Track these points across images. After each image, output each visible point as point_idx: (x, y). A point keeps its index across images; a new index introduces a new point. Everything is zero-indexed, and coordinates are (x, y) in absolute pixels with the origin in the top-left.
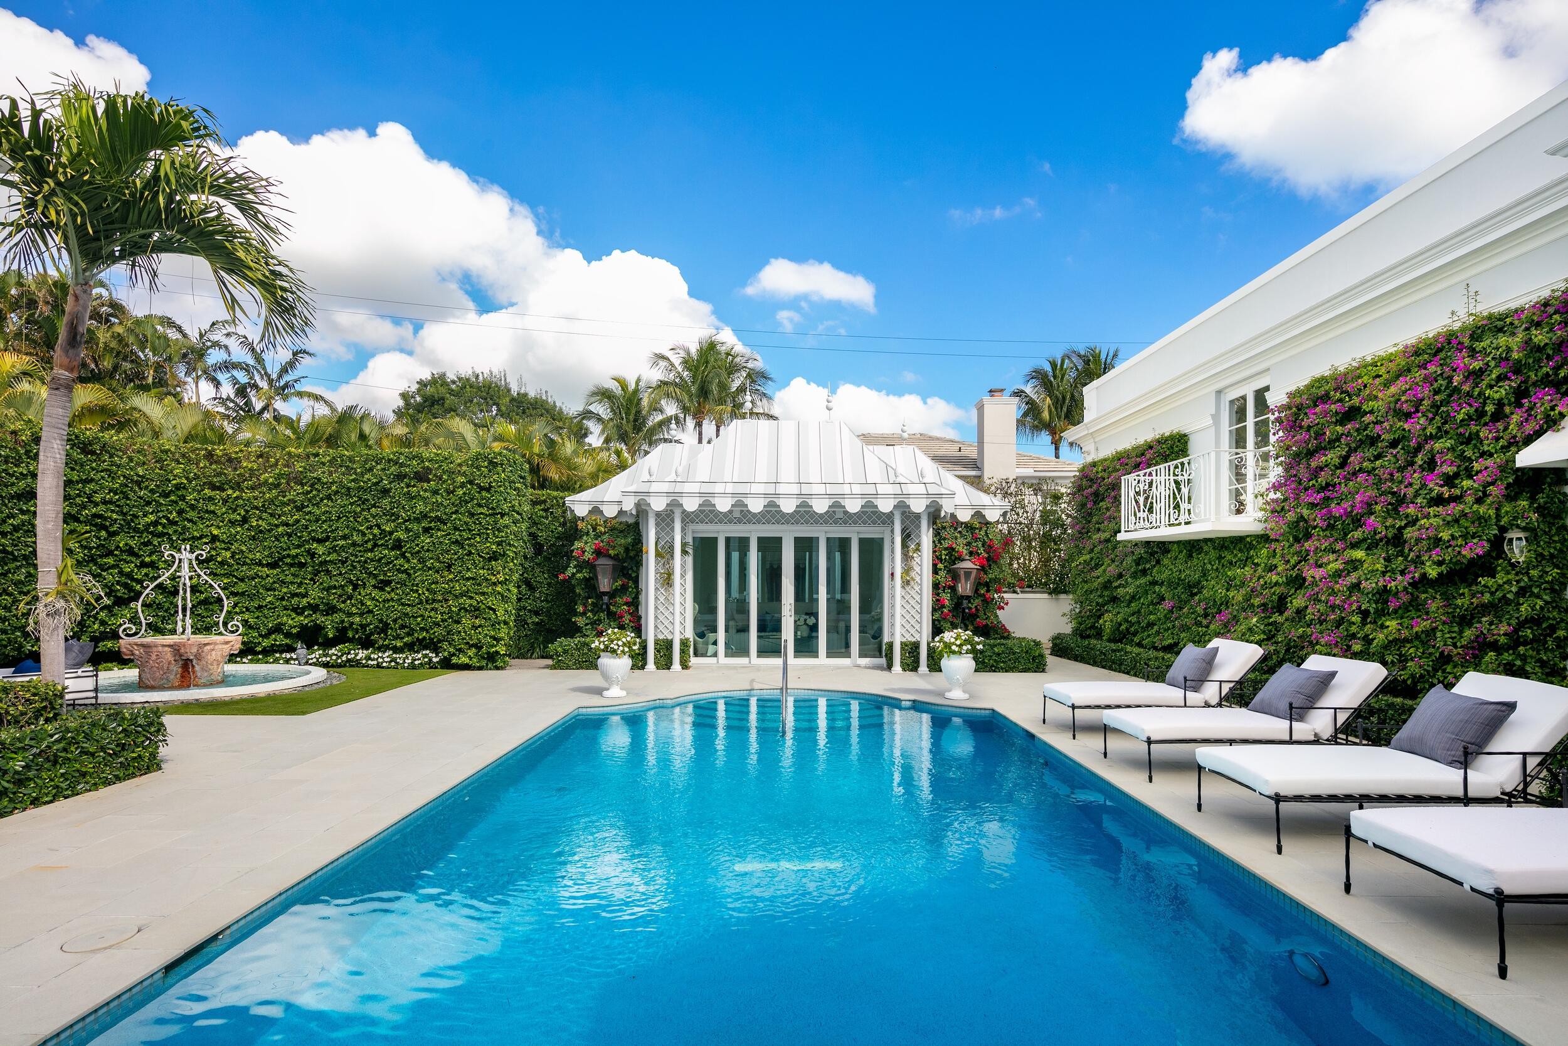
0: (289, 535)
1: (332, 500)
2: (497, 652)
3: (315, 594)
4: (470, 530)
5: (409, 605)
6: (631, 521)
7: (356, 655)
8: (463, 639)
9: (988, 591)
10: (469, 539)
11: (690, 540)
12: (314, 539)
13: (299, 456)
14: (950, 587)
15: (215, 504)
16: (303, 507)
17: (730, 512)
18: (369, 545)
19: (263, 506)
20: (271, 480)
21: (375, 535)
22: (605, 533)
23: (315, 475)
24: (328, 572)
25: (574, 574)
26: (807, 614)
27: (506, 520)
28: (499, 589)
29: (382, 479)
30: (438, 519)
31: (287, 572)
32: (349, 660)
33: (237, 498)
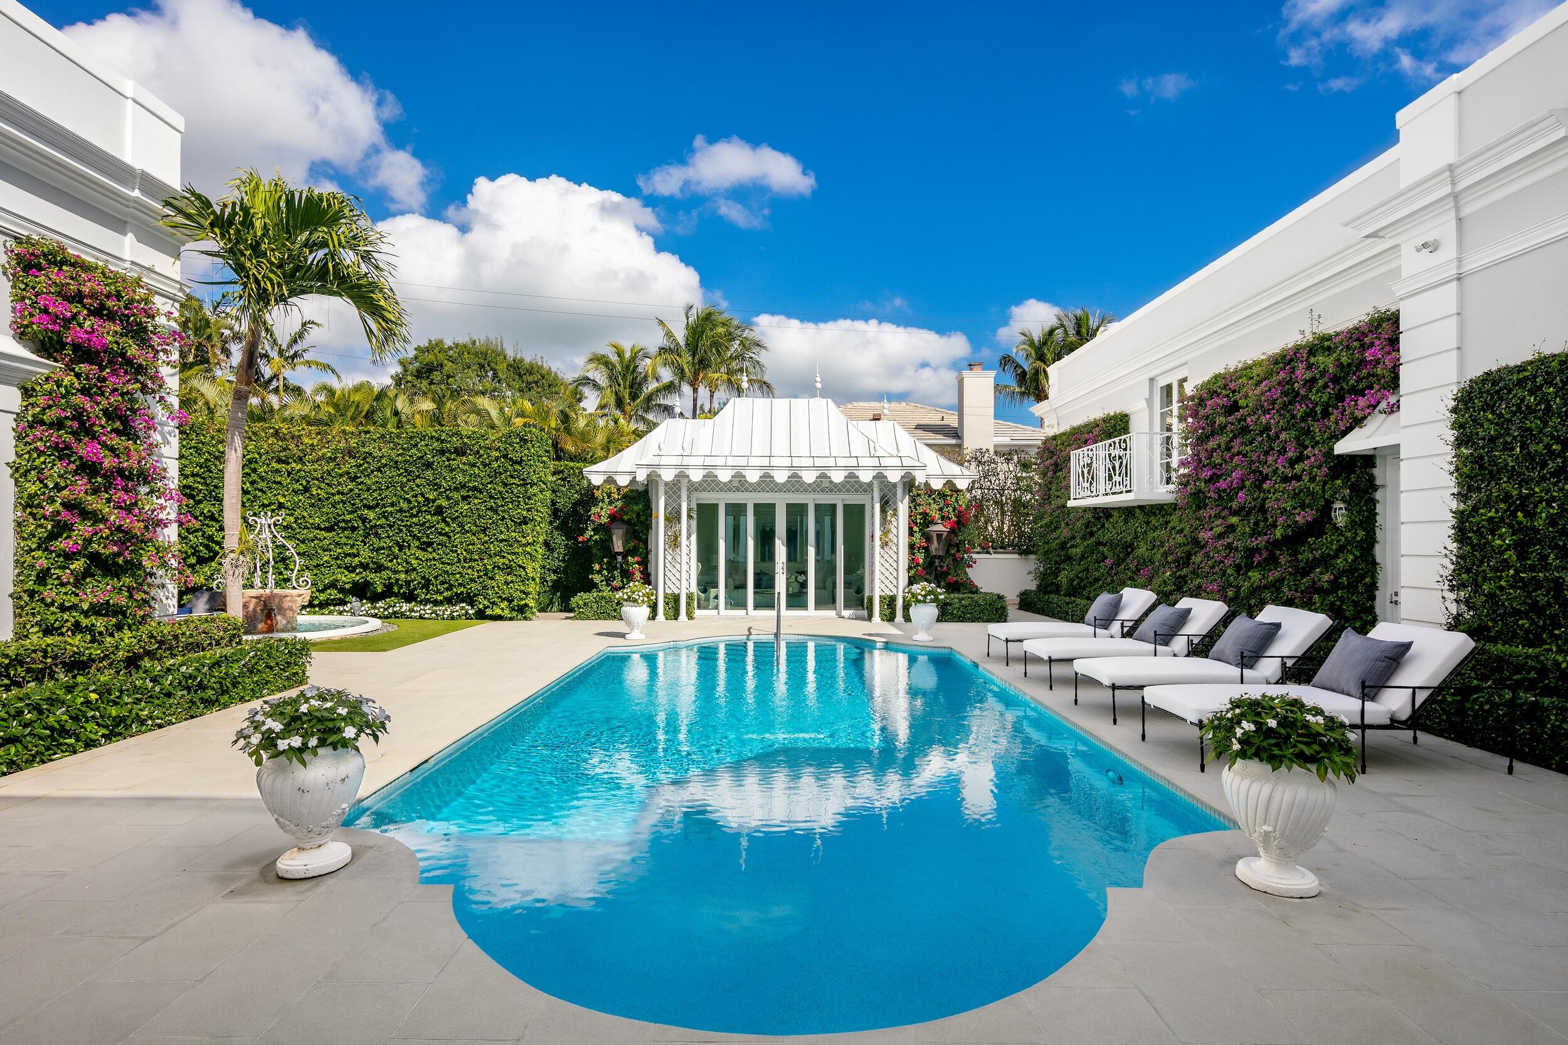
0: (344, 502)
1: (381, 472)
2: (526, 605)
3: (365, 555)
4: (504, 498)
5: (448, 564)
6: (641, 489)
7: (401, 607)
8: (496, 593)
9: (958, 551)
10: (503, 506)
11: (694, 506)
12: (365, 506)
13: (352, 433)
14: (924, 548)
15: (281, 476)
16: (356, 477)
17: (730, 481)
18: (414, 511)
19: (322, 477)
20: (329, 454)
21: (419, 503)
22: (618, 500)
23: (367, 450)
24: (377, 535)
25: (591, 536)
26: (797, 572)
27: (535, 490)
28: (528, 549)
29: (426, 454)
30: (475, 489)
31: (341, 535)
32: (395, 613)
33: (299, 471)
